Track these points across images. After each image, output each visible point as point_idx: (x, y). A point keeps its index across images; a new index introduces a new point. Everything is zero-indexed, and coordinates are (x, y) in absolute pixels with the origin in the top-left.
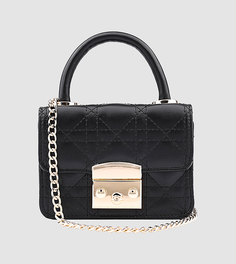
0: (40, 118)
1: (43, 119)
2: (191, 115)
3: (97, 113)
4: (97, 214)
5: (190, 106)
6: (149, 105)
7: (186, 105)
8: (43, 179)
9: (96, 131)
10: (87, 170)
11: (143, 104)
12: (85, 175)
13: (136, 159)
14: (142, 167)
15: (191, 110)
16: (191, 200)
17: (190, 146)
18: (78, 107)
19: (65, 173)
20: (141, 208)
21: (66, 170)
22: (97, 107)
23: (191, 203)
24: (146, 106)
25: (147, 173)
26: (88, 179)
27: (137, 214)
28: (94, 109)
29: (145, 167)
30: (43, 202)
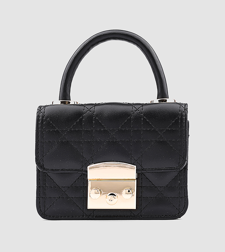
0: (38, 117)
1: (40, 118)
2: (186, 114)
3: (94, 112)
4: (92, 214)
5: (186, 105)
6: (146, 104)
7: (182, 104)
8: (40, 179)
9: (92, 130)
10: (82, 170)
11: (141, 103)
12: (82, 175)
13: (131, 159)
14: (136, 168)
15: (186, 109)
16: (185, 200)
17: (184, 146)
18: (75, 106)
19: (61, 173)
20: (135, 209)
21: (62, 170)
22: (95, 106)
23: (185, 203)
24: (143, 105)
25: (143, 173)
26: (84, 179)
27: (132, 214)
28: (92, 108)
29: (140, 168)
30: (40, 203)
